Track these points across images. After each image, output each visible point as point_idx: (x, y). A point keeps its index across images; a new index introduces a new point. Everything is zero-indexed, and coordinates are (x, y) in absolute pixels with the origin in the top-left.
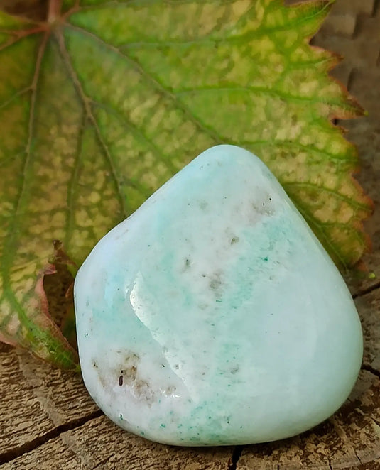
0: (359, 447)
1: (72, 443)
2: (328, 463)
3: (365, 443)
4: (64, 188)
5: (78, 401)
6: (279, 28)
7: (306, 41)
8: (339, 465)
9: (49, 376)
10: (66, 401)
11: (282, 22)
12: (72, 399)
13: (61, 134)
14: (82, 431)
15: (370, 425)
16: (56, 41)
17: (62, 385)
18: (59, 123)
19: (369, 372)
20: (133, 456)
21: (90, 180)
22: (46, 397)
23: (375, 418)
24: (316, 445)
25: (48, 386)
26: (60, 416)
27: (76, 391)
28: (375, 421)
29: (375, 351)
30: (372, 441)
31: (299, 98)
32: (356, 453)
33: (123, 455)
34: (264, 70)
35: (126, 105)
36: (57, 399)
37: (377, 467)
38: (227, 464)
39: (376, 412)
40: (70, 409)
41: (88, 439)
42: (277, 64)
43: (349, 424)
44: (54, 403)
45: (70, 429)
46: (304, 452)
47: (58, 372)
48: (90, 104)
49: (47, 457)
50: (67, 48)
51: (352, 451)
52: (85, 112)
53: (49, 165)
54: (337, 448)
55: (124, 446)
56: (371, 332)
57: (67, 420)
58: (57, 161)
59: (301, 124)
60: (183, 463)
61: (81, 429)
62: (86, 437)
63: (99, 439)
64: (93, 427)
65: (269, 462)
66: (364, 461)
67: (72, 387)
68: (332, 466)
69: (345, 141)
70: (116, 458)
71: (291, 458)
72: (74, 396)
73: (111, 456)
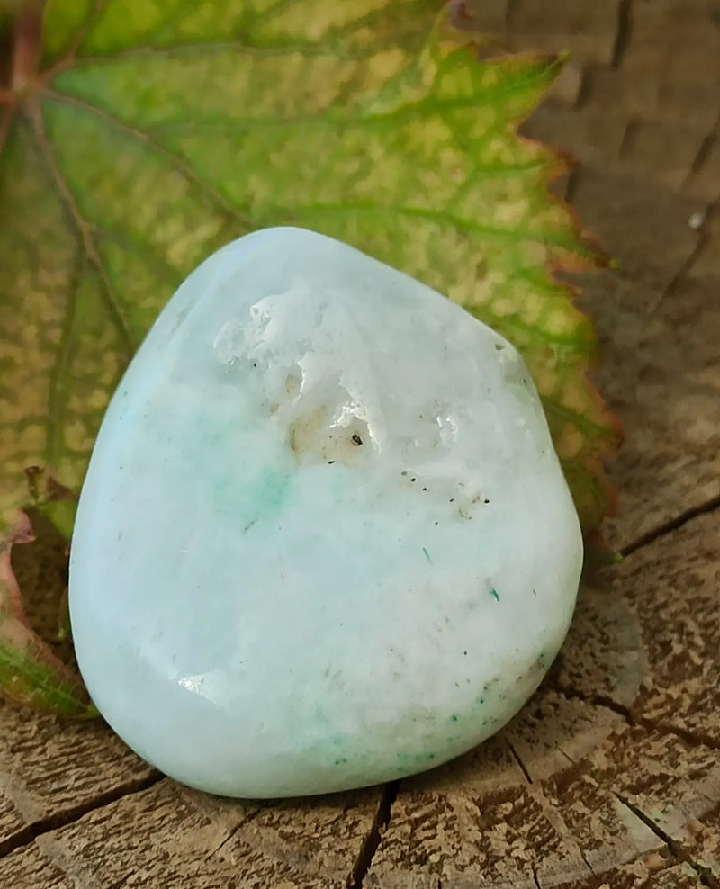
0: (590, 844)
1: (58, 853)
2: (532, 875)
3: (601, 838)
4: (43, 382)
5: (68, 777)
6: (463, 102)
7: (511, 127)
8: (551, 879)
9: (15, 734)
10: (47, 778)
11: (469, 91)
12: (59, 774)
13: (37, 286)
14: (76, 830)
15: (609, 805)
16: (28, 122)
17: (39, 749)
18: (34, 264)
19: (607, 709)
20: (170, 874)
21: (91, 368)
22: (10, 771)
23: (618, 791)
24: (510, 843)
25: (13, 751)
26: (36, 806)
27: (65, 760)
28: (618, 796)
29: (617, 671)
30: (613, 834)
31: (491, 231)
32: (584, 856)
33: (154, 872)
34: (429, 179)
35: (160, 235)
36: (31, 775)
37: (624, 879)
38: (344, 882)
39: (620, 780)
40: (55, 791)
41: (88, 846)
42: (453, 169)
43: (571, 804)
44: (25, 782)
45: (54, 829)
46: (487, 856)
47: (33, 726)
48: (93, 234)
49: (11, 880)
50: (48, 135)
51: (576, 851)
52: (81, 249)
53: (16, 339)
54: (549, 847)
55: (155, 855)
56: (612, 637)
57: (49, 812)
58: (30, 332)
59: (496, 277)
60: (264, 883)
61: (73, 827)
62: (84, 842)
63: (108, 845)
64: (96, 823)
65: (423, 876)
66: (598, 869)
67: (58, 753)
68: (540, 880)
69: (574, 311)
70: (139, 878)
71: (462, 868)
72: (62, 769)
73: (130, 875)
